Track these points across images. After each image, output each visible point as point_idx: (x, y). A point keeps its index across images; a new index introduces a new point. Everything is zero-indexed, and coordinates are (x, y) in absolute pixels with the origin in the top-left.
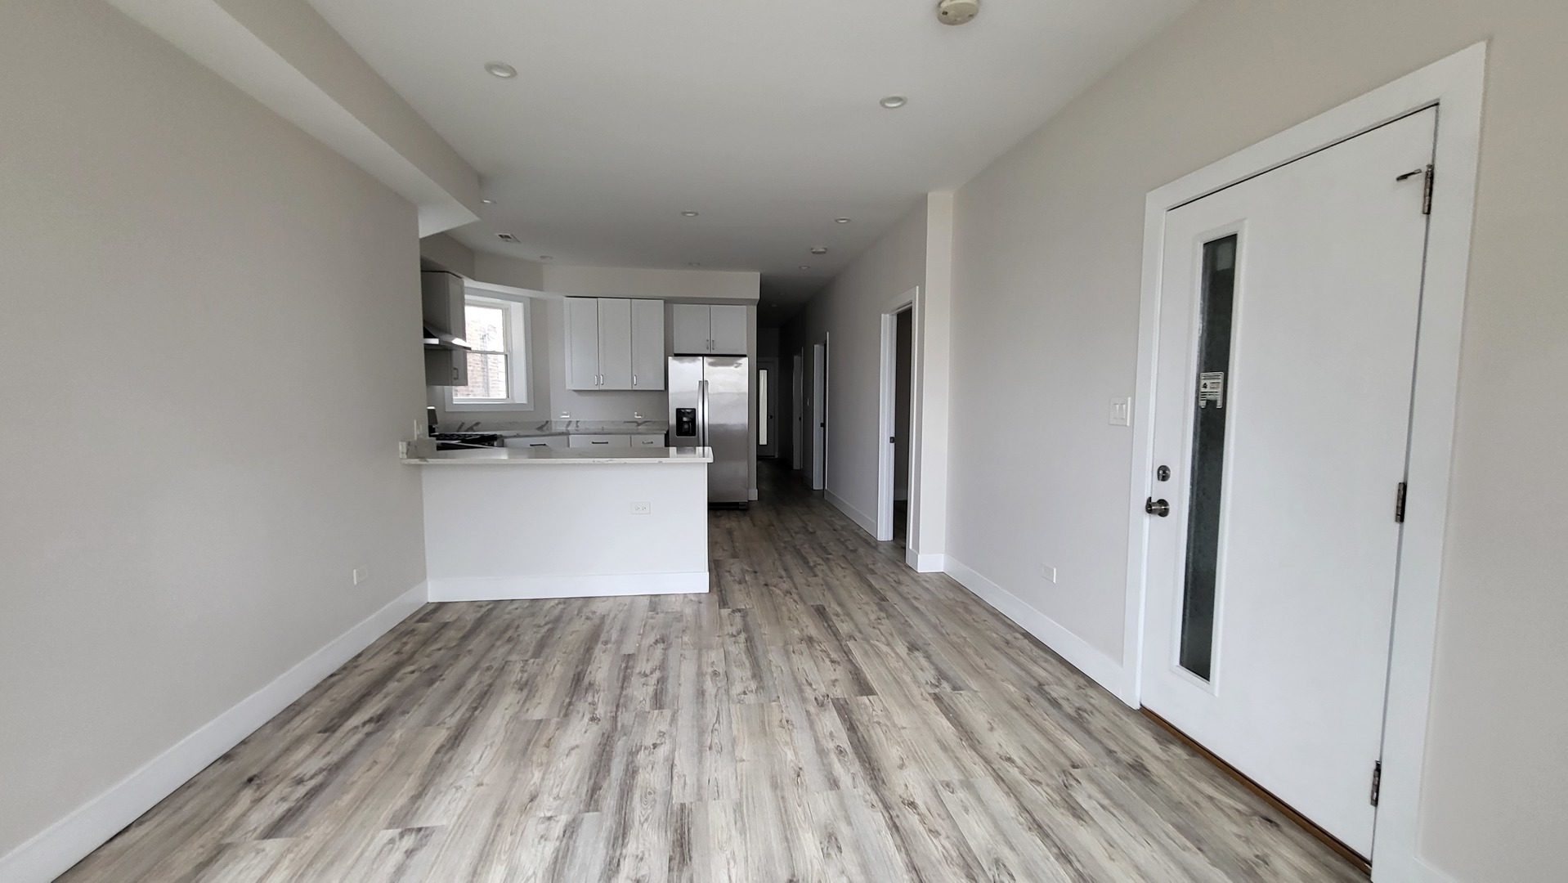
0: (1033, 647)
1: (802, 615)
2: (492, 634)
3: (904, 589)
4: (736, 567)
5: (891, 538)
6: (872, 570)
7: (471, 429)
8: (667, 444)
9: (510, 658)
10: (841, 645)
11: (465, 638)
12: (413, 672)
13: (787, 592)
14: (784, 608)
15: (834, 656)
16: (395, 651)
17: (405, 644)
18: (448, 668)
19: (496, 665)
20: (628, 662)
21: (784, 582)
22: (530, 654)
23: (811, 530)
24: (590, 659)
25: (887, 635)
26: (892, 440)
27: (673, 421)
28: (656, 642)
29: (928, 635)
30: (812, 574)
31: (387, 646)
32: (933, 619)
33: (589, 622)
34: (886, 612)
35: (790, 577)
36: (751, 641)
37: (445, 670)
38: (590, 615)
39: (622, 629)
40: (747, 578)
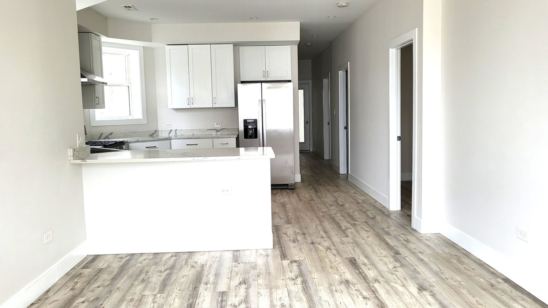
0: (512, 289)
1: (340, 265)
2: (131, 277)
3: (412, 246)
4: (290, 230)
5: (399, 208)
6: (388, 232)
7: (107, 137)
8: (238, 146)
9: (144, 293)
10: (369, 286)
11: (114, 279)
12: (83, 302)
13: (328, 248)
14: (327, 260)
15: (365, 294)
16: (70, 288)
17: (77, 283)
18: (105, 299)
19: (136, 298)
20: (222, 297)
21: (325, 241)
22: (157, 290)
23: (341, 203)
24: (197, 294)
25: (402, 279)
26: (399, 138)
27: (241, 127)
28: (240, 284)
29: (432, 279)
30: (344, 235)
31: (65, 285)
32: (435, 268)
33: (193, 269)
34: (400, 262)
35: (329, 237)
36: (305, 283)
37: (104, 302)
38: (194, 264)
39: (216, 274)
40: (299, 238)
